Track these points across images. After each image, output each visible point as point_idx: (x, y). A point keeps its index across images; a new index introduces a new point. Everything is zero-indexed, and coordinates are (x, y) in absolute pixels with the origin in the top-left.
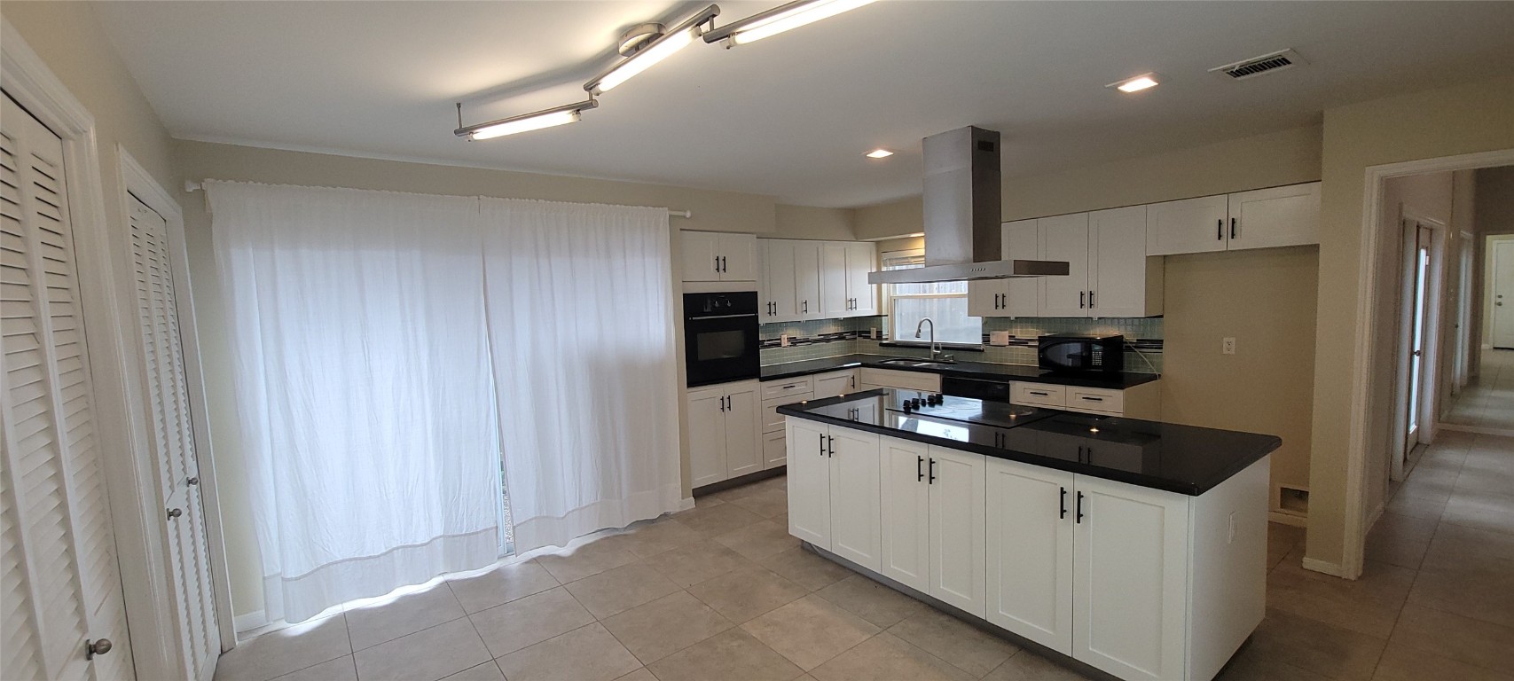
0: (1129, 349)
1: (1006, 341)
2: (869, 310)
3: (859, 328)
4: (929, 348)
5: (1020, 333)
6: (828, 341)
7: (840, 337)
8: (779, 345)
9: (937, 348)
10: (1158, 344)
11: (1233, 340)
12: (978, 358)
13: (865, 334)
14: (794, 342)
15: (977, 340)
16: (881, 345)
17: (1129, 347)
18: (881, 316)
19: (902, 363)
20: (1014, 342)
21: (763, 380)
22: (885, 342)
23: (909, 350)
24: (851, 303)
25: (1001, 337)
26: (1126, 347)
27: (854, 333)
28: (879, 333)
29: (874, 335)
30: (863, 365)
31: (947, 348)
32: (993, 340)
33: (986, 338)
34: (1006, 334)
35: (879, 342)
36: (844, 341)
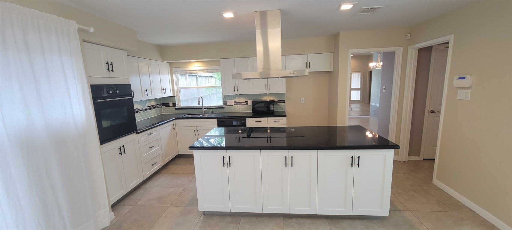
1: (233, 104)
2: (169, 94)
3: (163, 103)
4: (202, 108)
5: (238, 101)
6: (151, 109)
7: (155, 107)
9: (204, 108)
10: (284, 101)
11: (304, 99)
12: (222, 111)
13: (167, 105)
15: (221, 104)
16: (176, 109)
17: (276, 103)
18: (174, 96)
19: (190, 116)
20: (237, 104)
21: (138, 133)
22: (177, 107)
23: (190, 110)
24: (164, 91)
25: (231, 102)
27: (160, 104)
28: (174, 104)
29: (171, 105)
30: (176, 119)
31: (209, 108)
32: (228, 103)
33: (225, 103)
34: (233, 101)
35: (175, 108)
36: (157, 108)
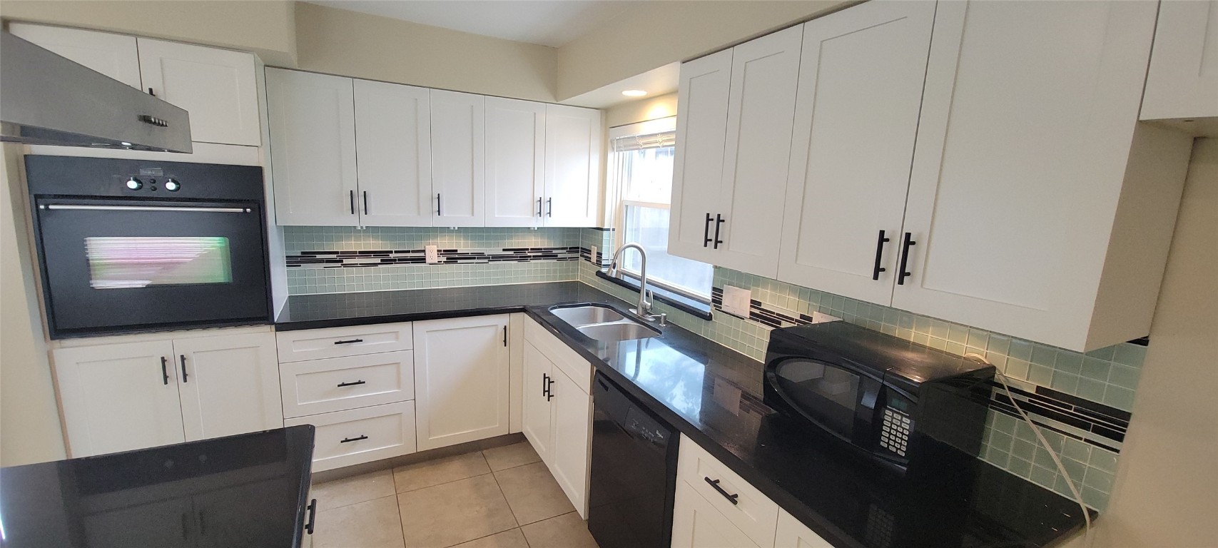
0: (1004, 404)
1: (746, 310)
3: (583, 246)
5: (770, 300)
6: (521, 258)
7: (550, 254)
8: (423, 260)
12: (702, 329)
13: (584, 254)
14: (452, 257)
16: (598, 273)
17: (1006, 399)
18: (601, 229)
22: (603, 270)
24: (543, 206)
25: (737, 300)
26: (999, 397)
27: (573, 250)
28: (599, 256)
29: (593, 258)
30: (525, 310)
32: (727, 303)
33: (716, 294)
34: (747, 294)
35: (598, 268)
36: (555, 261)
